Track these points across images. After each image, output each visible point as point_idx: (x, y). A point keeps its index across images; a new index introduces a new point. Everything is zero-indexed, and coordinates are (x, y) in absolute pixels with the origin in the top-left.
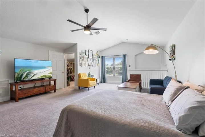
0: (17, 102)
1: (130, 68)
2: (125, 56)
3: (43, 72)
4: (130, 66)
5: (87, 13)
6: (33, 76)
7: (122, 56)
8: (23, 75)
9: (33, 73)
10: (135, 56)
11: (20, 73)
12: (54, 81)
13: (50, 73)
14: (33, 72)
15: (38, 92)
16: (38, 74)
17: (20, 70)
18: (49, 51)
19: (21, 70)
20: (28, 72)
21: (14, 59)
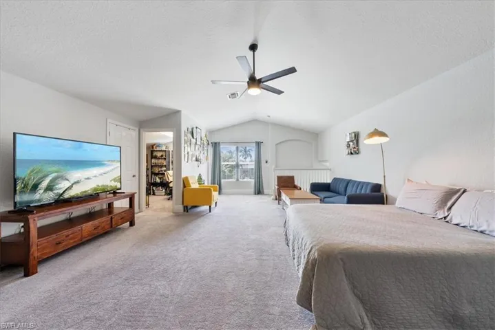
0: (33, 274)
1: (268, 165)
2: (258, 144)
3: (95, 176)
4: (267, 162)
5: (254, 51)
6: (70, 188)
7: (254, 145)
8: (40, 186)
9: (67, 180)
10: (277, 144)
11: (29, 179)
12: (128, 199)
13: (115, 180)
14: (68, 177)
15: (96, 232)
16: (82, 181)
17: (29, 171)
18: (109, 120)
19: (32, 171)
20: (54, 175)
21: (14, 134)
